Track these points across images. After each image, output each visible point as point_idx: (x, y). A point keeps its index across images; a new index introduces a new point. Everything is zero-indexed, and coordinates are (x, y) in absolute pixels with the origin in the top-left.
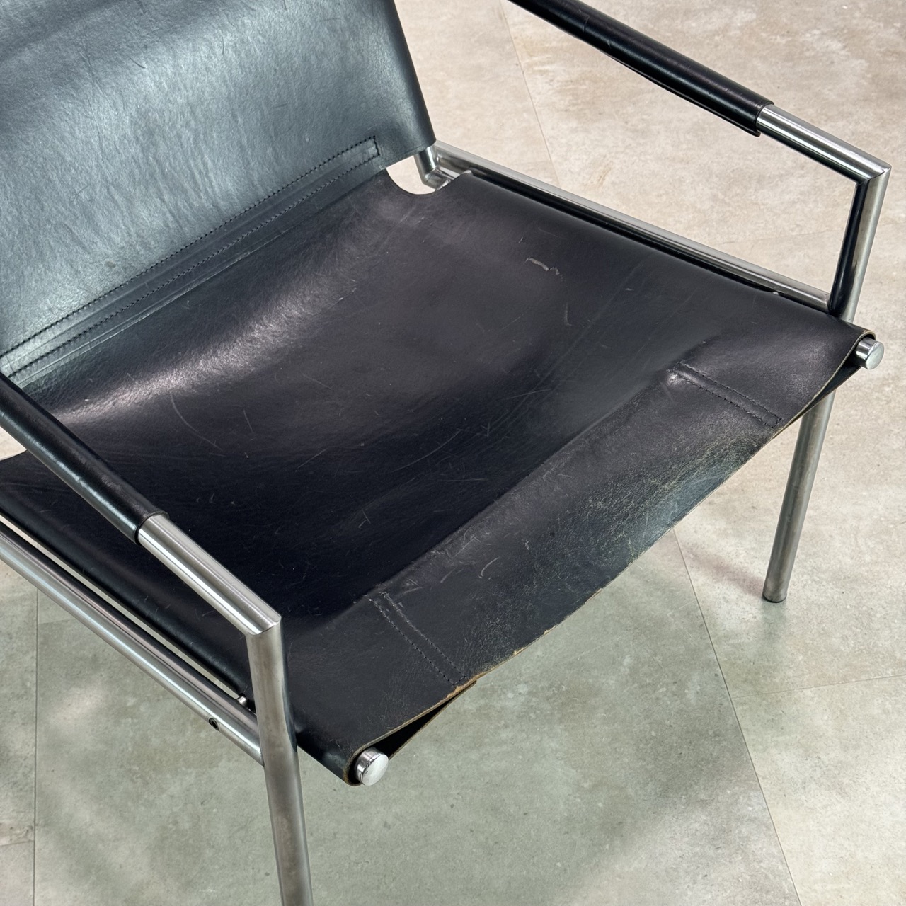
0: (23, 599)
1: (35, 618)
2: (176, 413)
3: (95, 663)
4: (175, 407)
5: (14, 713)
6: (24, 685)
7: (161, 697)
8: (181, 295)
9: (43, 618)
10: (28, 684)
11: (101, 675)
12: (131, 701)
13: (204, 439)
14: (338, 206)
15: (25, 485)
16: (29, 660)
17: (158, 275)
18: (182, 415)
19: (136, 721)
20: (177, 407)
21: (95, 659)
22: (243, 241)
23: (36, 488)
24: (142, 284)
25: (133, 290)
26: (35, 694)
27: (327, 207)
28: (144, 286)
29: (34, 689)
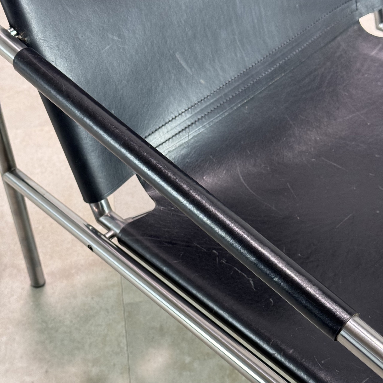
0: (113, 286)
1: (121, 299)
2: (243, 184)
3: (162, 331)
4: (242, 180)
5: (114, 365)
6: (119, 345)
7: (206, 357)
8: (243, 103)
9: (127, 299)
10: (122, 345)
11: (167, 340)
12: (188, 359)
13: (266, 203)
14: (333, 43)
15: (158, 239)
16: (120, 328)
17: (230, 89)
18: (248, 185)
19: (192, 374)
20: (244, 180)
21: (161, 329)
22: (280, 66)
23: (166, 242)
24: (220, 95)
25: (215, 99)
26: (126, 352)
27: (327, 44)
28: (222, 96)
29: (126, 348)
